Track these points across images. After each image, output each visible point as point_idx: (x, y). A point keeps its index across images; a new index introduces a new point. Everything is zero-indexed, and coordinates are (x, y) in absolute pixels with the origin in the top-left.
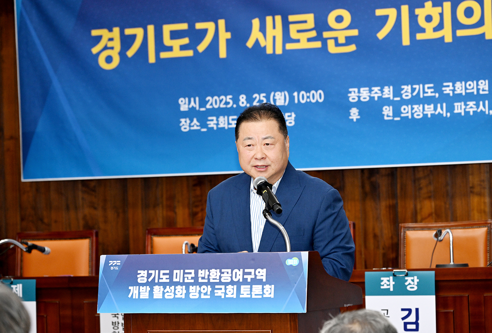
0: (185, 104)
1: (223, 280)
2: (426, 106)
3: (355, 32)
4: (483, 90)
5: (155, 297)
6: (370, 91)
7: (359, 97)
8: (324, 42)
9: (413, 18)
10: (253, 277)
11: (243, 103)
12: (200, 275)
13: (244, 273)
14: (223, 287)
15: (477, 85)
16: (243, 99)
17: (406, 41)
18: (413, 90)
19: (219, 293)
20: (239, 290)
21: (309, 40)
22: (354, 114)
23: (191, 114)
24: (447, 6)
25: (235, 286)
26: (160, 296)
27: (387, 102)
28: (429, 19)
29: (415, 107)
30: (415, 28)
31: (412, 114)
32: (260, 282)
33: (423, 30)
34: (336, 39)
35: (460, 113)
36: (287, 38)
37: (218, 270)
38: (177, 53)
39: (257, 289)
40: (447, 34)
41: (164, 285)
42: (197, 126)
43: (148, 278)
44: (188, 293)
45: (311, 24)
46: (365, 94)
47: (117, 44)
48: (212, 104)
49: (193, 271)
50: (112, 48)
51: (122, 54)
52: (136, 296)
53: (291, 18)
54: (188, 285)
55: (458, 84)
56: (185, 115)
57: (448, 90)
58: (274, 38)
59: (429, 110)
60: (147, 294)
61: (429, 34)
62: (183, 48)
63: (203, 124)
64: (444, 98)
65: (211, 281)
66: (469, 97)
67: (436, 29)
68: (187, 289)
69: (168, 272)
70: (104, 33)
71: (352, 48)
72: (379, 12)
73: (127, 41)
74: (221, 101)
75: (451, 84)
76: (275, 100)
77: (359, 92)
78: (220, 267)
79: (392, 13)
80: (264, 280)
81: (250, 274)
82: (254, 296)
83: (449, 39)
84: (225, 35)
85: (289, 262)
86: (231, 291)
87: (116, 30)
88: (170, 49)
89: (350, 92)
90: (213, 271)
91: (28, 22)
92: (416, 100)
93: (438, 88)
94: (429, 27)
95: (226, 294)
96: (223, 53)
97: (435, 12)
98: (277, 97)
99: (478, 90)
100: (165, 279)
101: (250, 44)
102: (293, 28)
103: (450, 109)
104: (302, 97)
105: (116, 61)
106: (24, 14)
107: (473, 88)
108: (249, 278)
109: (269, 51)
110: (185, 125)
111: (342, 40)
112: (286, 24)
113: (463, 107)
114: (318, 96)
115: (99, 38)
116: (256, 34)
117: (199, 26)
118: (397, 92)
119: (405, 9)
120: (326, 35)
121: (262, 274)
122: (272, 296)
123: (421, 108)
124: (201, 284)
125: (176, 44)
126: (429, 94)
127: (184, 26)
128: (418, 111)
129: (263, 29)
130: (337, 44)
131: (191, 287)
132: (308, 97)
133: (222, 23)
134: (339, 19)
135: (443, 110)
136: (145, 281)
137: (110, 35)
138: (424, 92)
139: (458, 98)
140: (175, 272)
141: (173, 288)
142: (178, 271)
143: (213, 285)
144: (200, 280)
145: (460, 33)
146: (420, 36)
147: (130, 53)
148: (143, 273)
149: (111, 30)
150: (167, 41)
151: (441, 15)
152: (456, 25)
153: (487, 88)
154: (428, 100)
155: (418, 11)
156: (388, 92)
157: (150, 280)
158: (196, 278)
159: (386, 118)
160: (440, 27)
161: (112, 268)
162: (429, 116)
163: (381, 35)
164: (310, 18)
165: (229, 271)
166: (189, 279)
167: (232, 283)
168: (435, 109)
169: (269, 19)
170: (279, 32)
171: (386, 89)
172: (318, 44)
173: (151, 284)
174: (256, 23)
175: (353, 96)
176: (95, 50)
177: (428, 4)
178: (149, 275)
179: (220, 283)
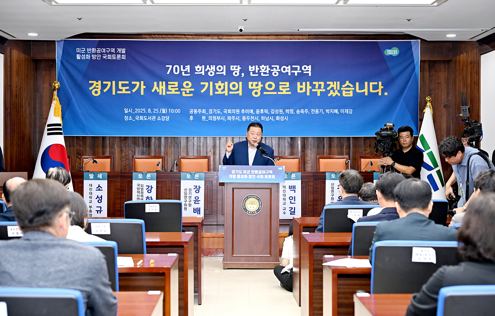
0: (127, 110)
1: (259, 173)
2: (217, 117)
3: (193, 90)
4: (238, 113)
5: (238, 178)
6: (198, 110)
7: (193, 112)
8: (181, 92)
9: (214, 86)
10: (268, 172)
11: (149, 112)
12: (252, 172)
13: (266, 172)
14: (259, 175)
15: (236, 111)
16: (149, 110)
17: (211, 94)
18: (213, 111)
19: (258, 177)
20: (264, 176)
21: (175, 91)
22: (191, 118)
23: (129, 114)
24: (226, 83)
25: (263, 175)
26: (240, 178)
27: (204, 114)
28: (220, 87)
29: (214, 117)
30: (215, 90)
31: (213, 119)
32: (271, 174)
33: (218, 91)
34: (186, 91)
35: (230, 120)
36: (167, 90)
37: (257, 171)
38: (124, 92)
39: (270, 176)
40: (226, 93)
41: (241, 174)
42: (131, 119)
43: (235, 172)
44: (248, 177)
45: (177, 85)
46: (196, 111)
47: (100, 87)
48: (137, 111)
49: (249, 171)
50: (98, 88)
51: (102, 91)
52: (231, 178)
53: (169, 83)
54: (248, 175)
55: (229, 110)
56: (126, 114)
57: (225, 112)
58: (162, 89)
59: (219, 118)
60: (235, 177)
61: (220, 92)
62: (126, 90)
63: (134, 118)
64: (224, 114)
65: (255, 173)
66: (232, 115)
67: (222, 91)
68: (248, 176)
69: (241, 170)
70: (95, 82)
71: (192, 95)
72: (202, 83)
73: (103, 86)
74: (141, 110)
75: (226, 110)
76: (162, 112)
77: (193, 110)
78: (258, 170)
79: (207, 84)
80: (272, 174)
81: (267, 172)
82: (269, 178)
83: (226, 94)
84: (143, 87)
85: (279, 169)
86: (262, 177)
87: (100, 82)
88: (122, 90)
89: (190, 110)
90: (256, 171)
91: (62, 76)
92: (214, 114)
93: (222, 111)
94: (220, 90)
95: (260, 177)
96: (142, 93)
97: (222, 85)
98: (163, 110)
99: (236, 112)
100: (241, 173)
101: (153, 91)
102: (169, 87)
103: (226, 118)
104: (172, 111)
105: (99, 93)
106: (61, 72)
107: (234, 112)
108: (267, 173)
109: (160, 94)
110: (126, 118)
111: (188, 92)
112: (167, 85)
113: (231, 118)
114: (178, 111)
115: (92, 84)
116: (155, 87)
117: (133, 83)
118: (207, 111)
119: (211, 83)
120: (182, 90)
121: (271, 172)
122: (274, 178)
123: (216, 117)
124: (252, 174)
125: (124, 88)
126: (219, 113)
127: (127, 82)
128: (215, 118)
129: (158, 86)
130: (186, 93)
131: (249, 175)
132: (174, 111)
133: (142, 82)
134: (187, 85)
135: (223, 118)
136: (234, 173)
137: (97, 83)
138: (217, 112)
139: (229, 115)
140: (244, 171)
141: (243, 175)
142: (245, 171)
143: (256, 175)
144: (252, 173)
145: (230, 93)
146: (216, 93)
147: (105, 91)
148: (234, 171)
149: (97, 82)
150: (120, 87)
151: (224, 86)
152: (229, 90)
153: (239, 112)
154: (218, 115)
155: (216, 84)
156: (204, 111)
157: (236, 173)
158: (251, 172)
159: (203, 120)
160: (224, 90)
161: (223, 169)
162: (219, 120)
163: (202, 91)
164: (176, 83)
165: (261, 171)
166: (248, 173)
167: (262, 174)
168: (221, 118)
169: (160, 83)
170: (164, 87)
171: (203, 110)
172: (179, 93)
173: (236, 174)
174: (155, 83)
175: (191, 112)
176: (90, 88)
177: (220, 82)
178: (235, 171)
179: (258, 174)
